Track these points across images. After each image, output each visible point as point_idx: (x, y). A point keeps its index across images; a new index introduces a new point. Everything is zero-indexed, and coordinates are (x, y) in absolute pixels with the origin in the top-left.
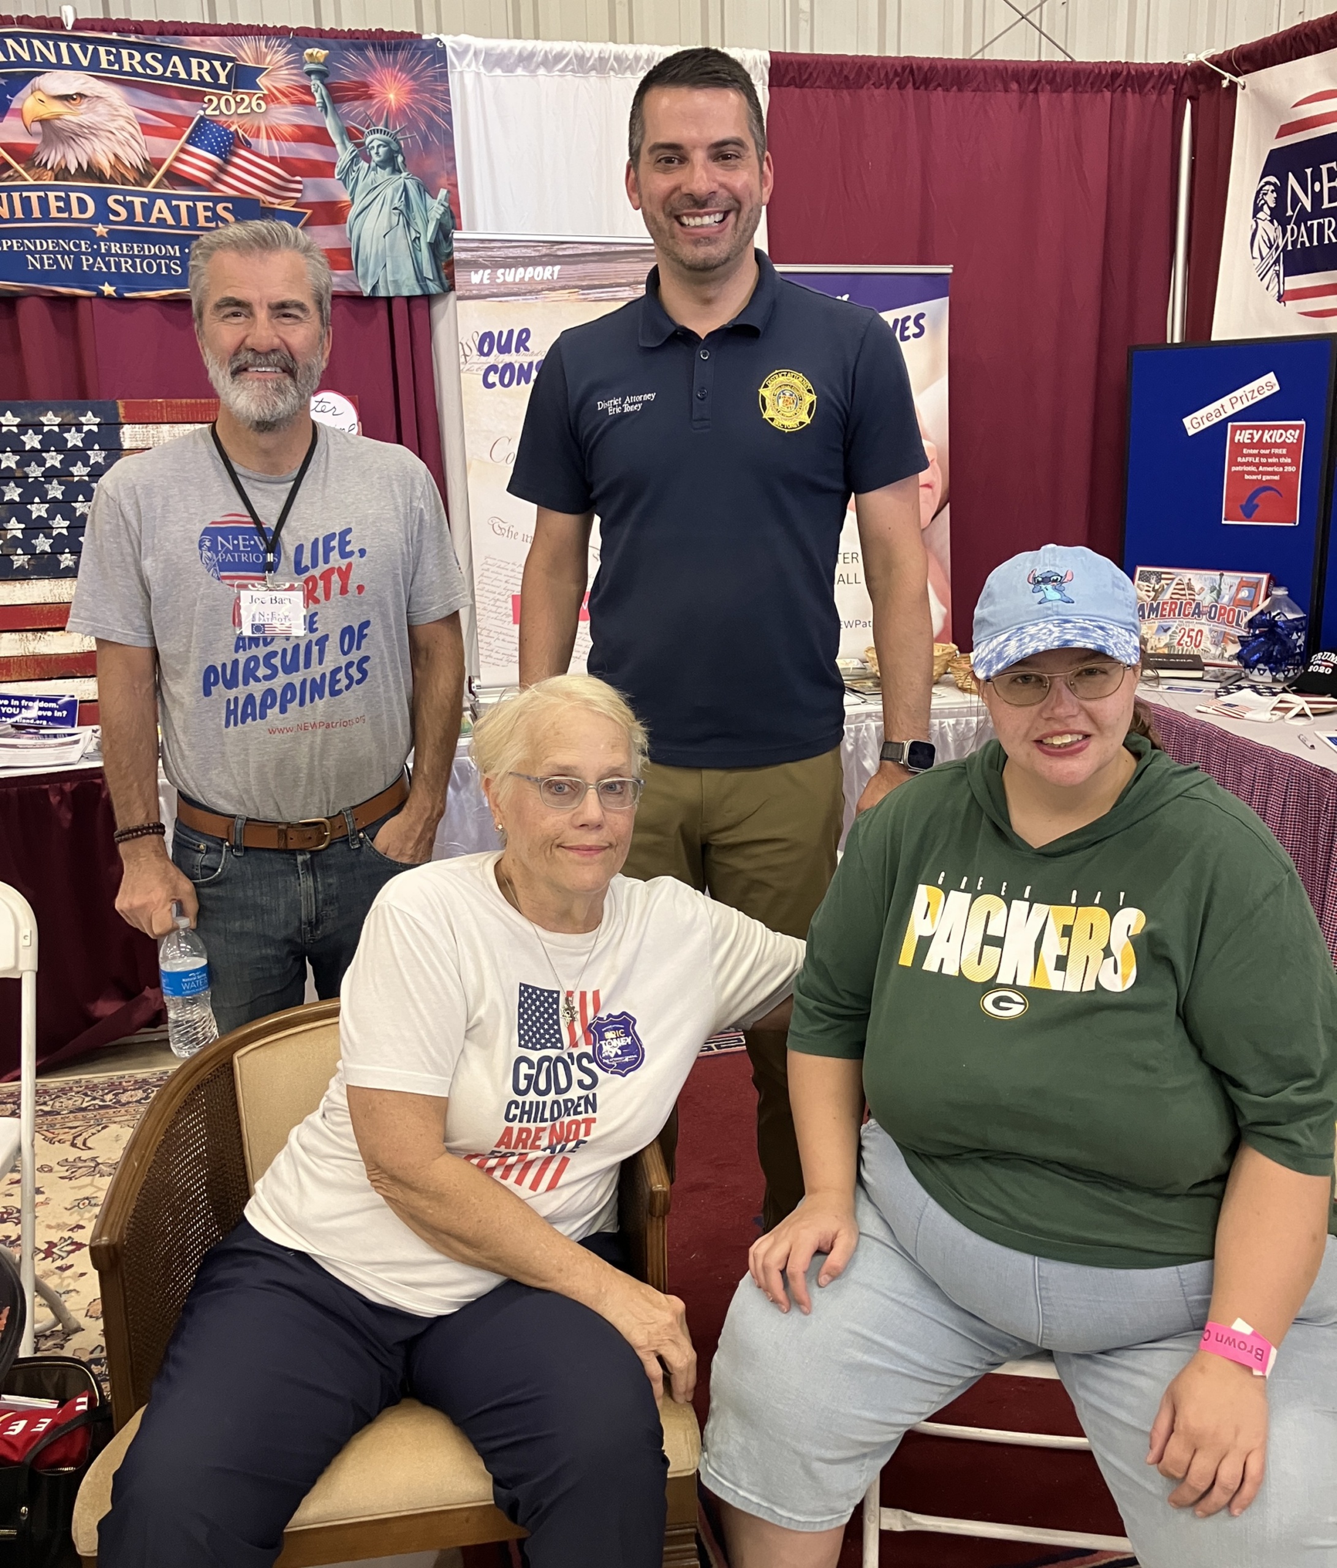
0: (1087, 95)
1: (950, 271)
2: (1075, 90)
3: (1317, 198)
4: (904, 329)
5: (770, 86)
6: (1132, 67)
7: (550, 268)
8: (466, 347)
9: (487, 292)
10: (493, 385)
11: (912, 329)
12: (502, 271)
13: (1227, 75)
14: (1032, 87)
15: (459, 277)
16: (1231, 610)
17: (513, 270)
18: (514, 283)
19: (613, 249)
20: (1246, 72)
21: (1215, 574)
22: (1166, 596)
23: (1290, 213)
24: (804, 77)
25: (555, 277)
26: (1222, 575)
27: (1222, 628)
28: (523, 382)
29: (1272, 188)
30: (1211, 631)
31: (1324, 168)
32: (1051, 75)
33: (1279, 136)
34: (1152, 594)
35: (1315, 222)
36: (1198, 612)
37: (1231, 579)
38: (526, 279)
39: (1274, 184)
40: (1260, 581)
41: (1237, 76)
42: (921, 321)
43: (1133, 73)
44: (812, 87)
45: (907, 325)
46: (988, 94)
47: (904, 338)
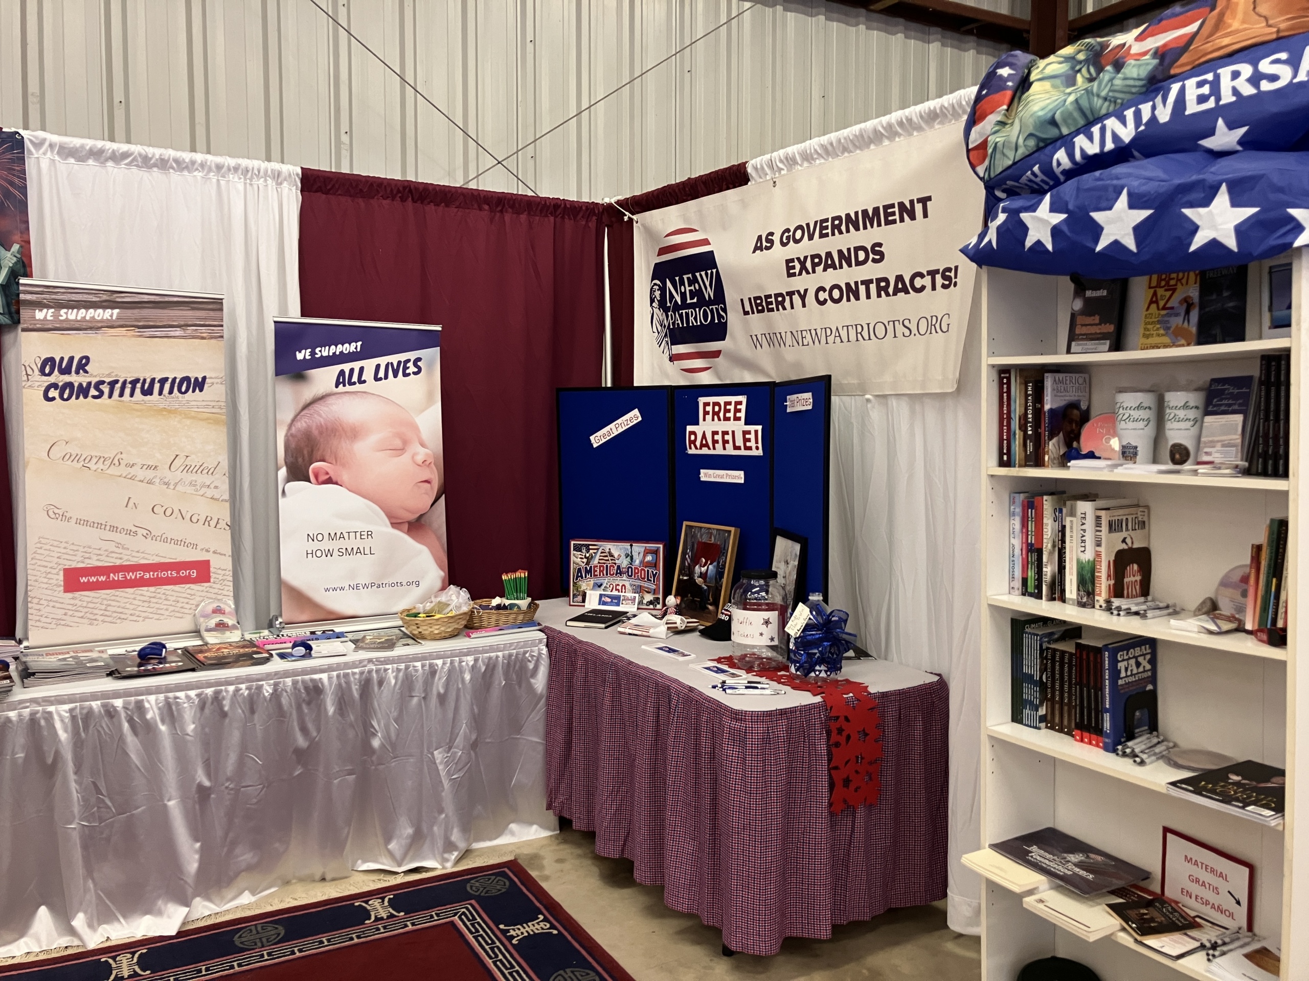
0: (537, 218)
1: (440, 329)
2: (529, 214)
3: (683, 296)
4: (405, 368)
5: (301, 191)
6: (567, 202)
7: (110, 310)
8: (28, 368)
9: (50, 326)
10: (53, 399)
11: (412, 369)
12: (65, 310)
13: (627, 213)
14: (499, 208)
15: (25, 313)
16: (642, 570)
17: (75, 310)
18: (76, 321)
19: (167, 299)
20: (638, 213)
21: (627, 545)
22: (596, 561)
23: (669, 304)
24: (328, 188)
25: (114, 317)
26: (631, 546)
27: (638, 583)
28: (81, 397)
29: (657, 287)
30: (631, 585)
31: (685, 277)
32: (511, 202)
33: (658, 255)
34: (585, 560)
35: (684, 311)
36: (620, 572)
37: (638, 548)
38: (88, 318)
39: (659, 286)
40: (658, 549)
41: (633, 214)
42: (419, 363)
43: (568, 206)
44: (335, 194)
45: (408, 365)
46: (467, 211)
47: (405, 375)
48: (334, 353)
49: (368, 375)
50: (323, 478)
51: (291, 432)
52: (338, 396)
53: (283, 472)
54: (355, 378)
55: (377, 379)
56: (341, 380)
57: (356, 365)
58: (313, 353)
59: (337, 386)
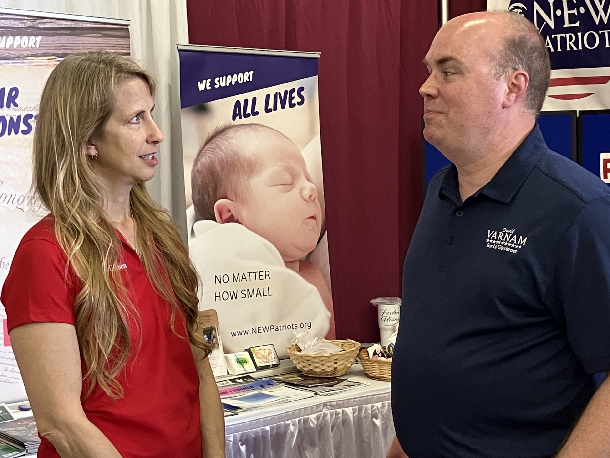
1: (319, 56)
3: (559, 20)
4: (292, 98)
7: (33, 38)
11: (297, 99)
17: (4, 38)
18: (5, 49)
19: (81, 25)
25: (38, 46)
28: (13, 132)
29: (520, 11)
35: (559, 36)
38: (15, 46)
39: (522, 9)
42: (302, 93)
45: (293, 95)
47: (292, 106)
48: (231, 83)
49: (260, 107)
50: (226, 216)
51: (196, 167)
52: (235, 129)
53: (191, 211)
54: (249, 111)
55: (268, 110)
56: (237, 112)
57: (249, 96)
58: (213, 84)
59: (234, 119)
